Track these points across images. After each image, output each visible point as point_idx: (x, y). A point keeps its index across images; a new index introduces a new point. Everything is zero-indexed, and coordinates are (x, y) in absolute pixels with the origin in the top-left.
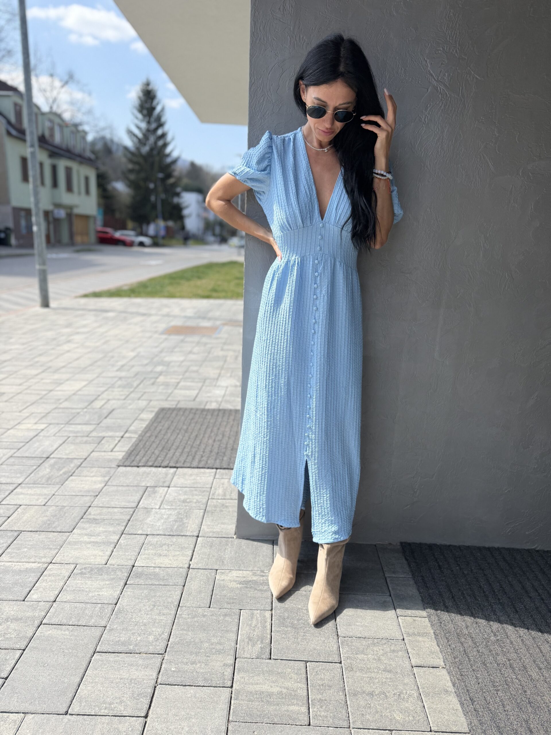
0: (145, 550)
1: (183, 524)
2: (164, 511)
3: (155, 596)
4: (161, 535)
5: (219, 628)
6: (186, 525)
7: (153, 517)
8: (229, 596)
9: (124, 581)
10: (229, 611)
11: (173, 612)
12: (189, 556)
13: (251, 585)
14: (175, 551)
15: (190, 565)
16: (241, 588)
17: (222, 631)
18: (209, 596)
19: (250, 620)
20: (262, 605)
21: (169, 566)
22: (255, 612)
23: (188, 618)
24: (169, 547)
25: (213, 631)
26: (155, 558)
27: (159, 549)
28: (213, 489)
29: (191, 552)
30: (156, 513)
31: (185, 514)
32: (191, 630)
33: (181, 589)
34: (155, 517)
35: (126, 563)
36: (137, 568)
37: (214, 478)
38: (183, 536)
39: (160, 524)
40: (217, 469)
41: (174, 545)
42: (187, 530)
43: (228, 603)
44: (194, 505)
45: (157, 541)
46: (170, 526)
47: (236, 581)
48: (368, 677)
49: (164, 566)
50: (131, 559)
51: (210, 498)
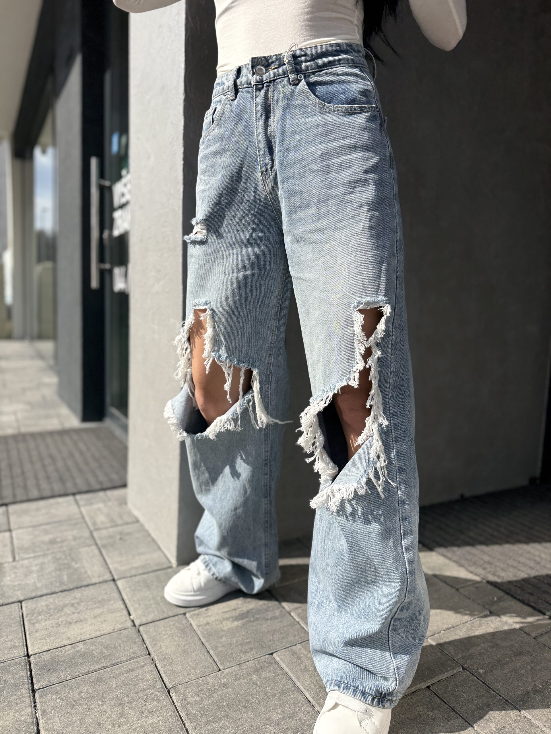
0: (33, 624)
1: (76, 570)
2: (26, 562)
3: (110, 689)
4: (46, 595)
5: (265, 694)
6: (83, 570)
7: (13, 576)
8: (237, 642)
9: (27, 686)
10: (256, 662)
11: (166, 701)
12: (122, 609)
13: (253, 616)
14: (92, 609)
15: (133, 621)
16: (243, 625)
17: (274, 695)
18: (206, 654)
19: (299, 664)
20: (295, 636)
21: (98, 634)
22: (294, 648)
23: (201, 699)
24: (75, 607)
25: (259, 703)
26: (62, 631)
27: (59, 614)
28: (87, 519)
29: (121, 602)
30: (15, 567)
31: (68, 558)
32: (223, 716)
33: (150, 661)
34: (15, 573)
35: (9, 656)
36: (40, 657)
37: (79, 506)
38: (88, 586)
39: (33, 581)
40: (74, 494)
41: (82, 602)
42: (89, 577)
43: (246, 652)
44: (73, 543)
45: (47, 606)
46: (54, 579)
47: (228, 619)
48: (511, 672)
49: (88, 636)
50: (15, 647)
51: (92, 528)
